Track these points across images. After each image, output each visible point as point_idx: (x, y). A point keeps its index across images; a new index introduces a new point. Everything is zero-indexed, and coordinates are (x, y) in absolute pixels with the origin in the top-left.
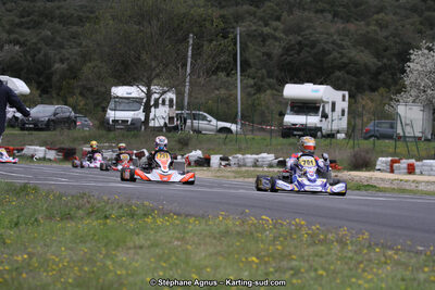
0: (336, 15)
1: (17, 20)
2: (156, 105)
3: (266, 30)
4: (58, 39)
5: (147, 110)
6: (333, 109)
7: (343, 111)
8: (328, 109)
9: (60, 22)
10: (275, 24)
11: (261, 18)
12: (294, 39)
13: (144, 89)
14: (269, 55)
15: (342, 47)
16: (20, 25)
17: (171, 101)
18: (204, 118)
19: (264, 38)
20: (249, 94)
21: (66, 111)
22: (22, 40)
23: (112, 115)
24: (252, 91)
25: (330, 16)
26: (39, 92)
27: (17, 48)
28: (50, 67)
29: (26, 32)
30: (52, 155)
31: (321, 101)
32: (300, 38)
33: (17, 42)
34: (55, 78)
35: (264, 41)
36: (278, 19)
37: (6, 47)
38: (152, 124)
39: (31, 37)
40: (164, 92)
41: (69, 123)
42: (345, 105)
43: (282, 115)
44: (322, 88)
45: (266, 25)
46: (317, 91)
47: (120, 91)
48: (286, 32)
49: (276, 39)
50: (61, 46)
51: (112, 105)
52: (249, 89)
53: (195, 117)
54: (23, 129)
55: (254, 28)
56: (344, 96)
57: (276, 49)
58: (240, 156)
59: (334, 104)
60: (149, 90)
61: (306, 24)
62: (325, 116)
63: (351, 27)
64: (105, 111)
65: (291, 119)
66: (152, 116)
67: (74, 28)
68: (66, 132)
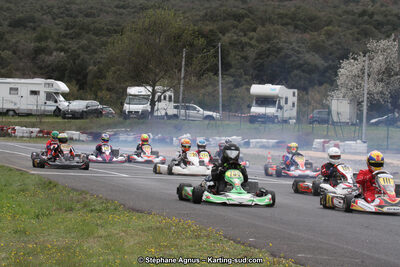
0: (296, 27)
1: (63, 32)
2: (159, 100)
3: (245, 39)
4: (93, 47)
5: (153, 104)
6: (286, 102)
7: (294, 104)
8: (283, 103)
9: (94, 34)
10: (251, 34)
11: (241, 30)
12: (265, 46)
13: (150, 89)
14: (245, 58)
15: (299, 52)
16: (65, 36)
17: (170, 97)
18: (195, 109)
19: (243, 46)
20: (230, 89)
21: (95, 104)
22: (66, 47)
23: (127, 107)
24: (232, 86)
25: (291, 28)
26: (77, 87)
27: (62, 54)
28: (85, 69)
29: (70, 42)
30: (84, 137)
31: (278, 97)
32: (268, 46)
33: (62, 50)
34: (89, 77)
35: (242, 48)
36: (254, 30)
37: (55, 53)
38: (155, 114)
39: (73, 45)
40: (165, 91)
41: (98, 113)
42: (295, 99)
43: (249, 107)
44: (278, 87)
45: (245, 35)
46: (275, 89)
47: (133, 90)
48: (258, 41)
49: (252, 46)
50: (95, 52)
51: (127, 100)
52: (229, 85)
53: (187, 108)
54: (64, 118)
55: (235, 38)
56: (294, 93)
57: (251, 53)
58: (217, 138)
59: (286, 99)
60: (153, 90)
61: (273, 34)
62: (280, 107)
63: (307, 36)
64: (122, 105)
65: (256, 110)
66: (156, 108)
67: (104, 39)
68: (95, 119)
